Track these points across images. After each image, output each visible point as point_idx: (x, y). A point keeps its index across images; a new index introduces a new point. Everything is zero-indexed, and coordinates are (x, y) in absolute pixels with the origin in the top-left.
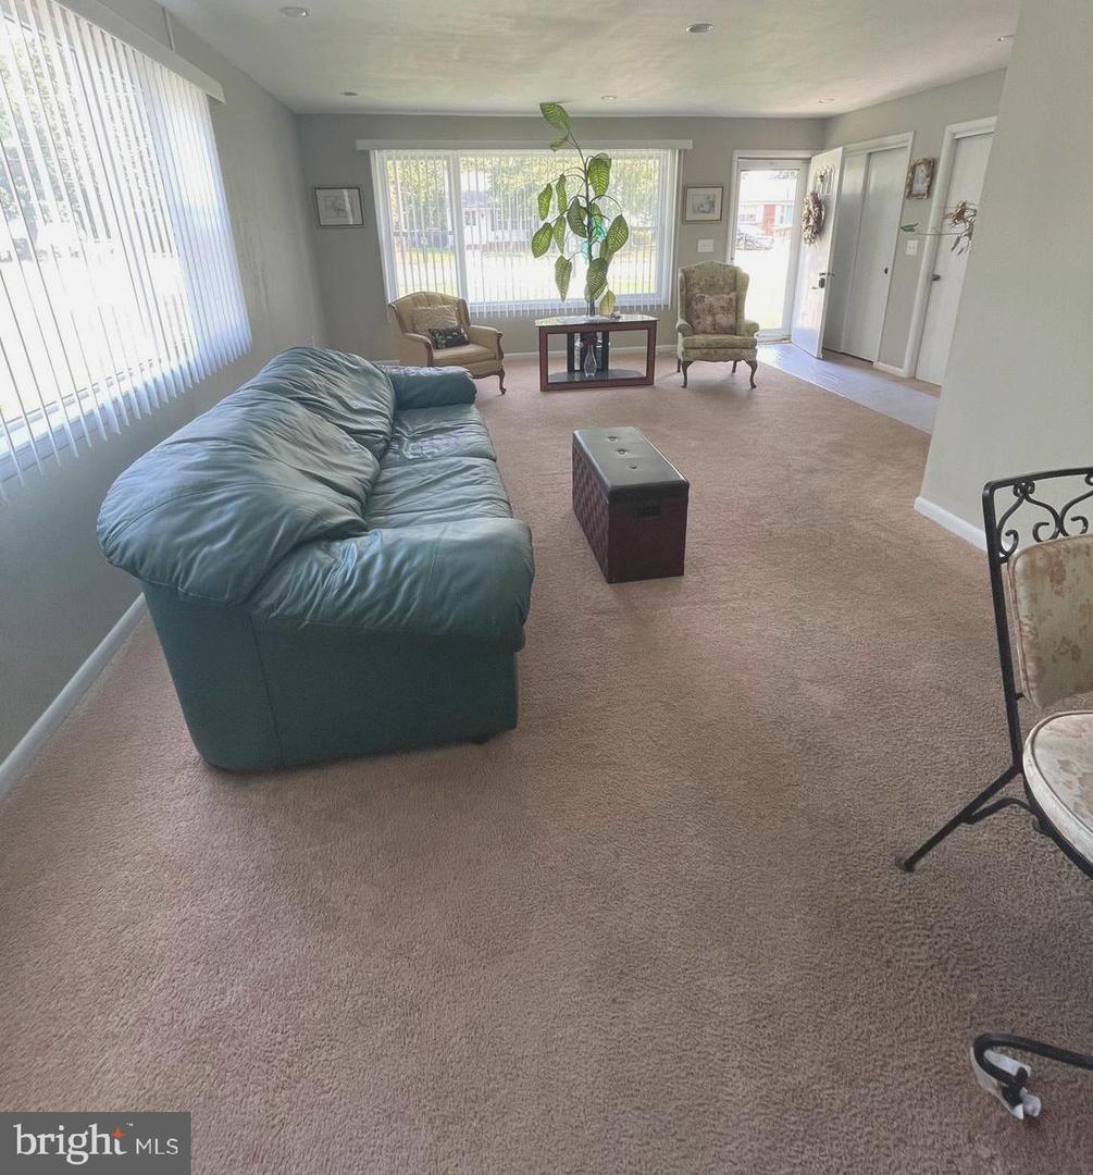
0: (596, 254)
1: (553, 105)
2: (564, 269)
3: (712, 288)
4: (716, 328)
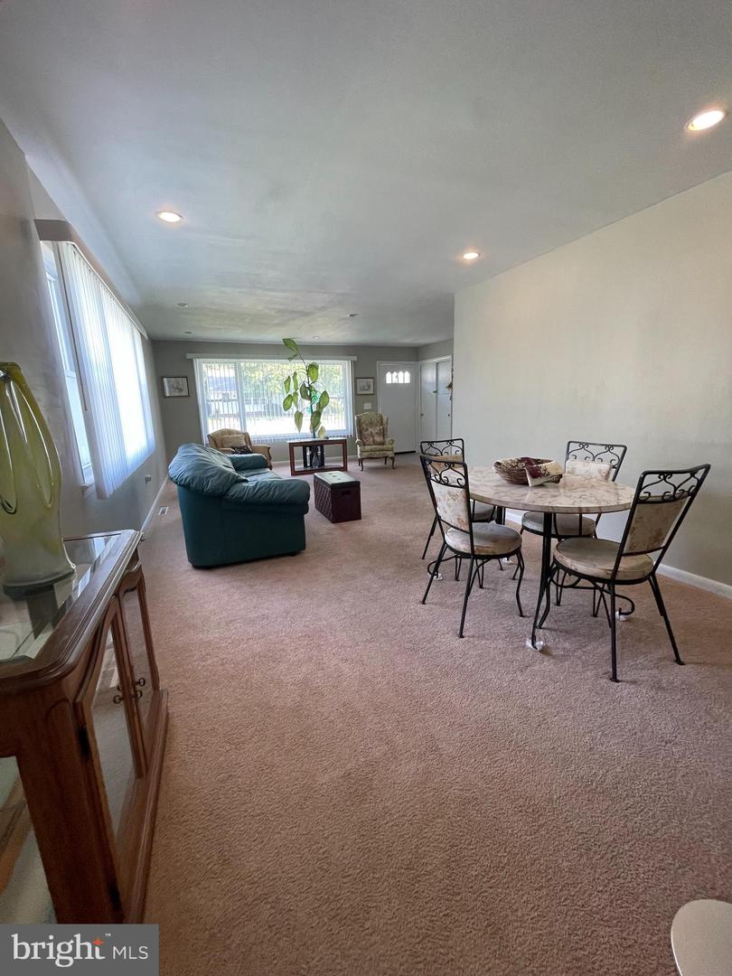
0: (314, 409)
1: (289, 339)
2: (299, 417)
3: (371, 424)
4: (375, 443)
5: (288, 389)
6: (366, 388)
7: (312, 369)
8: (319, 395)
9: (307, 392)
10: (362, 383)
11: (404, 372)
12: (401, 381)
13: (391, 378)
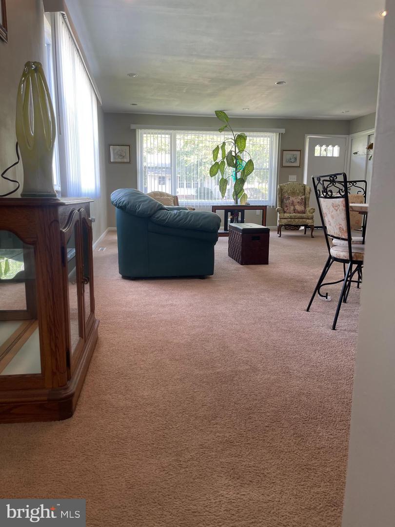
0: (239, 176)
1: (221, 112)
2: (223, 183)
3: (294, 193)
4: (295, 211)
5: (215, 157)
6: (293, 160)
7: (240, 140)
8: (244, 164)
9: (233, 160)
10: (288, 154)
11: (334, 146)
12: (329, 155)
13: (319, 151)
